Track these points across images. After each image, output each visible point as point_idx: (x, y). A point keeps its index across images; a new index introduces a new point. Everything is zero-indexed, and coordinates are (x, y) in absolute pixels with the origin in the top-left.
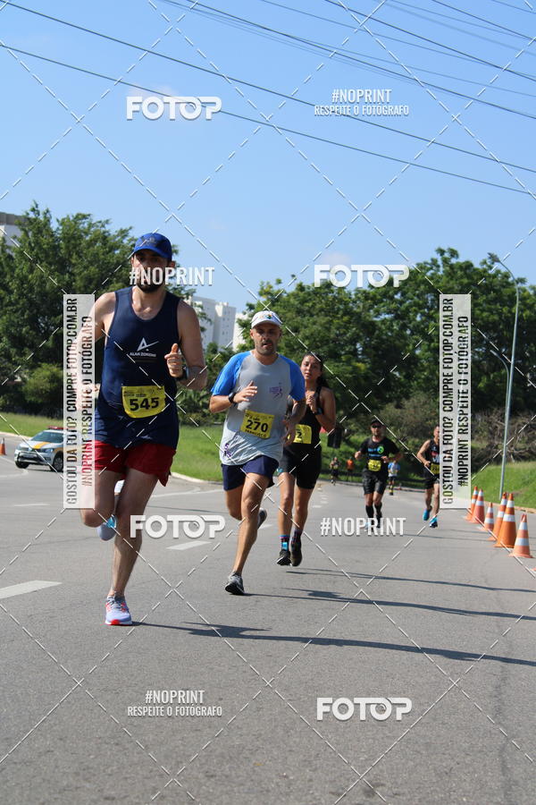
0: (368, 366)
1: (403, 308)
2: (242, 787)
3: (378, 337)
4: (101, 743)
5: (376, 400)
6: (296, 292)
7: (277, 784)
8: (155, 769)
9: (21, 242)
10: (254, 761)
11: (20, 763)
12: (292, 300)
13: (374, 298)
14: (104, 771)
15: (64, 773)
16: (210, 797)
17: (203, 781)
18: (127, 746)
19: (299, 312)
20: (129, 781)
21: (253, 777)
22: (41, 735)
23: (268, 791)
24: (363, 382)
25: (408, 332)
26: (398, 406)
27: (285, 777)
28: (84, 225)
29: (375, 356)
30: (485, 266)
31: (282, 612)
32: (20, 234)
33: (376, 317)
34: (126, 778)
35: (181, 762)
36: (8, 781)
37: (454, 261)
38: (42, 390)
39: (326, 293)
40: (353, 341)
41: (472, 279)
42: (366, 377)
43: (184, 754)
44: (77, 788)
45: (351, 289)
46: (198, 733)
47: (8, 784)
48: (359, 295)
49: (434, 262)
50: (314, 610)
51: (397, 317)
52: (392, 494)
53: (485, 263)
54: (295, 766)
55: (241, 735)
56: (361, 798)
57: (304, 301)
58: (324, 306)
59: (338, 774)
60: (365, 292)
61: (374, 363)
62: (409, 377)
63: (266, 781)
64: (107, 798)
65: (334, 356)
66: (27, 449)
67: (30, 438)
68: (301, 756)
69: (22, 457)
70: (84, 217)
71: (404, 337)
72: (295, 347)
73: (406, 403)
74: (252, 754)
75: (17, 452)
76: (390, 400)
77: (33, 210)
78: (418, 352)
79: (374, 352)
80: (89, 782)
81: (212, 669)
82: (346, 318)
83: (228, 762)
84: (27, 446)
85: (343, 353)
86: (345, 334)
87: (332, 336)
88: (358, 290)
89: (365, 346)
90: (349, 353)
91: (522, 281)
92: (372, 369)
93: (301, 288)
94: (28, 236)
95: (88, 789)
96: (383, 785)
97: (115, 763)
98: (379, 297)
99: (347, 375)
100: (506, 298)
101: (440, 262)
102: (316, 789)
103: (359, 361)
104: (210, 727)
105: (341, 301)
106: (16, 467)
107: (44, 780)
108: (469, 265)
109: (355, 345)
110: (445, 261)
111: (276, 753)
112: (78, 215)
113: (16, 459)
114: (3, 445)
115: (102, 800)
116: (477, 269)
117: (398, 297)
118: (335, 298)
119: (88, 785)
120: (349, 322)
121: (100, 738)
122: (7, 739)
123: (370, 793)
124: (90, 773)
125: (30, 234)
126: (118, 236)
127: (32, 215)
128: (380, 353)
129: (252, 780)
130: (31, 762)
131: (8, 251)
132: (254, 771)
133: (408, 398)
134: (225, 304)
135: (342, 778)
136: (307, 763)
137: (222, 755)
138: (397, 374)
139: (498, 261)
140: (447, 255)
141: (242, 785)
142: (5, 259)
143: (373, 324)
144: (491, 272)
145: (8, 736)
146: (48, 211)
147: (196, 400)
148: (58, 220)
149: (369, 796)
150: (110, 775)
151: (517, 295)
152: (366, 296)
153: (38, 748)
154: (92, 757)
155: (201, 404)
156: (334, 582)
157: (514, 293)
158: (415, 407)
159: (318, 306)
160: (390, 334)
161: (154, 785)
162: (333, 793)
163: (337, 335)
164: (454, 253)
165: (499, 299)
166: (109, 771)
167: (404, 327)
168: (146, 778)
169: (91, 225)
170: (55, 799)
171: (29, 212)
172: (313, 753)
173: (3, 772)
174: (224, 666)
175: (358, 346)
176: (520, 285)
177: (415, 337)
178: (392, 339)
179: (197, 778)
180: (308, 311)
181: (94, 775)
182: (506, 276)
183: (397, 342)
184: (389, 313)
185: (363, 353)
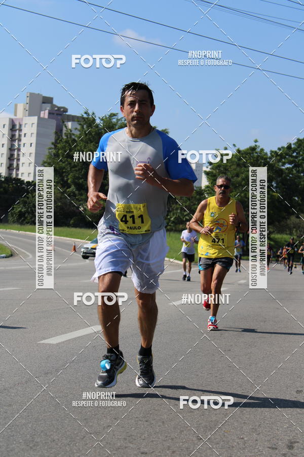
1: (298, 160)
2: (218, 445)
3: (285, 177)
4: (138, 421)
5: (285, 214)
6: (236, 154)
7: (238, 442)
8: (169, 435)
9: (80, 131)
10: (224, 430)
11: (93, 433)
12: (234, 159)
13: (281, 155)
14: (140, 437)
15: (118, 438)
16: (201, 451)
17: (196, 442)
18: (152, 422)
19: (238, 165)
20: (154, 443)
21: (224, 439)
22: (104, 416)
23: (233, 447)
25: (302, 174)
26: (298, 217)
27: (243, 438)
28: (114, 120)
29: (283, 188)
31: (235, 340)
32: (79, 127)
33: (283, 166)
34: (152, 441)
36: (87, 444)
38: (95, 214)
39: (254, 154)
40: (270, 180)
42: (279, 201)
44: (126, 447)
45: (267, 151)
47: (87, 446)
48: (273, 154)
50: (254, 339)
51: (295, 166)
52: (296, 267)
54: (247, 432)
56: (285, 451)
57: (240, 159)
59: (272, 436)
60: (276, 152)
61: (282, 193)
63: (231, 441)
64: (142, 453)
66: (88, 248)
67: (90, 242)
68: (251, 426)
69: (85, 253)
70: (115, 115)
71: (299, 177)
72: (237, 185)
73: (302, 215)
75: (82, 250)
76: (292, 214)
77: (86, 113)
79: (282, 186)
80: (133, 444)
81: (198, 375)
83: (209, 430)
84: (87, 247)
88: (272, 152)
89: (277, 183)
93: (239, 151)
94: (84, 129)
95: (132, 448)
96: (298, 442)
97: (147, 432)
98: (284, 155)
102: (260, 445)
105: (262, 158)
106: (82, 258)
107: (107, 443)
109: (272, 183)
111: (236, 425)
112: (111, 114)
113: (82, 254)
114: (75, 246)
115: (140, 454)
118: (258, 156)
119: (131, 445)
121: (137, 418)
122: (85, 419)
123: (291, 447)
124: (132, 438)
125: (85, 126)
127: (85, 116)
128: (286, 187)
129: (223, 441)
130: (99, 433)
131: (73, 137)
132: (224, 436)
135: (274, 439)
136: (254, 430)
137: (206, 426)
138: (296, 198)
141: (218, 444)
142: (72, 142)
143: (281, 170)
145: (86, 418)
146: (93, 114)
147: (182, 217)
148: (100, 118)
149: (290, 449)
150: (144, 439)
152: (277, 154)
153: (103, 424)
154: (133, 429)
155: (184, 219)
156: (265, 321)
160: (291, 176)
161: (168, 445)
162: (270, 448)
166: (143, 437)
168: (165, 441)
169: (118, 120)
170: (114, 454)
171: (83, 114)
172: (257, 424)
173: (85, 439)
174: (204, 373)
178: (292, 179)
179: (193, 440)
181: (135, 440)
183: (296, 180)
184: (290, 163)
185: (276, 187)
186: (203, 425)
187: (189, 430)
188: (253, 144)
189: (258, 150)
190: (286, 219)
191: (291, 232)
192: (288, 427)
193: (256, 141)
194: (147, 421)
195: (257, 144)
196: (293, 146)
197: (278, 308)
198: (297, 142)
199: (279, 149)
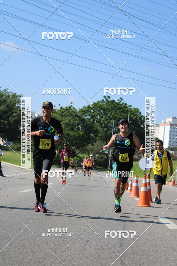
0: (83, 133)
1: (93, 114)
3: (86, 123)
5: (86, 143)
6: (60, 110)
10: (45, 262)
12: (59, 112)
13: (84, 111)
18: (5, 258)
19: (61, 116)
24: (81, 137)
25: (95, 122)
26: (93, 145)
29: (85, 129)
30: (119, 101)
33: (85, 117)
35: (22, 263)
37: (109, 100)
39: (70, 110)
40: (78, 125)
41: (115, 105)
42: (82, 136)
43: (23, 261)
46: (27, 253)
49: (103, 100)
51: (92, 117)
53: (119, 100)
55: (41, 254)
57: (63, 112)
58: (69, 114)
60: (82, 109)
61: (85, 132)
62: (96, 136)
65: (72, 129)
71: (94, 123)
73: (95, 144)
74: (44, 260)
76: (90, 143)
78: (98, 128)
79: (84, 128)
82: (76, 118)
83: (36, 263)
85: (75, 128)
86: (75, 122)
87: (72, 123)
88: (80, 109)
89: (82, 126)
90: (77, 128)
91: (131, 106)
92: (84, 134)
93: (62, 108)
98: (86, 111)
99: (77, 136)
100: (126, 111)
101: (105, 100)
103: (80, 131)
104: (31, 252)
105: (75, 113)
108: (114, 101)
109: (79, 126)
110: (106, 100)
111: (51, 259)
116: (116, 102)
117: (92, 111)
118: (72, 111)
120: (76, 119)
126: (4, 92)
128: (87, 128)
133: (95, 142)
134: (38, 113)
137: (35, 261)
138: (92, 135)
139: (123, 100)
140: (107, 98)
143: (84, 119)
144: (121, 103)
151: (129, 110)
152: (82, 111)
157: (128, 110)
158: (98, 145)
159: (67, 114)
160: (90, 122)
163: (73, 123)
164: (109, 97)
165: (123, 111)
167: (94, 120)
175: (80, 126)
176: (130, 107)
177: (97, 123)
178: (91, 124)
180: (64, 115)
182: (126, 104)
183: (92, 125)
184: (89, 116)
185: (81, 128)
186: (33, 260)
187: (25, 263)
188: (70, 105)
189: (72, 108)
190: (86, 146)
191: (88, 153)
192: (80, 261)
193: (71, 103)
194: (2, 258)
195: (72, 105)
196: (91, 106)
197: (79, 195)
198: (93, 104)
199: (83, 108)
